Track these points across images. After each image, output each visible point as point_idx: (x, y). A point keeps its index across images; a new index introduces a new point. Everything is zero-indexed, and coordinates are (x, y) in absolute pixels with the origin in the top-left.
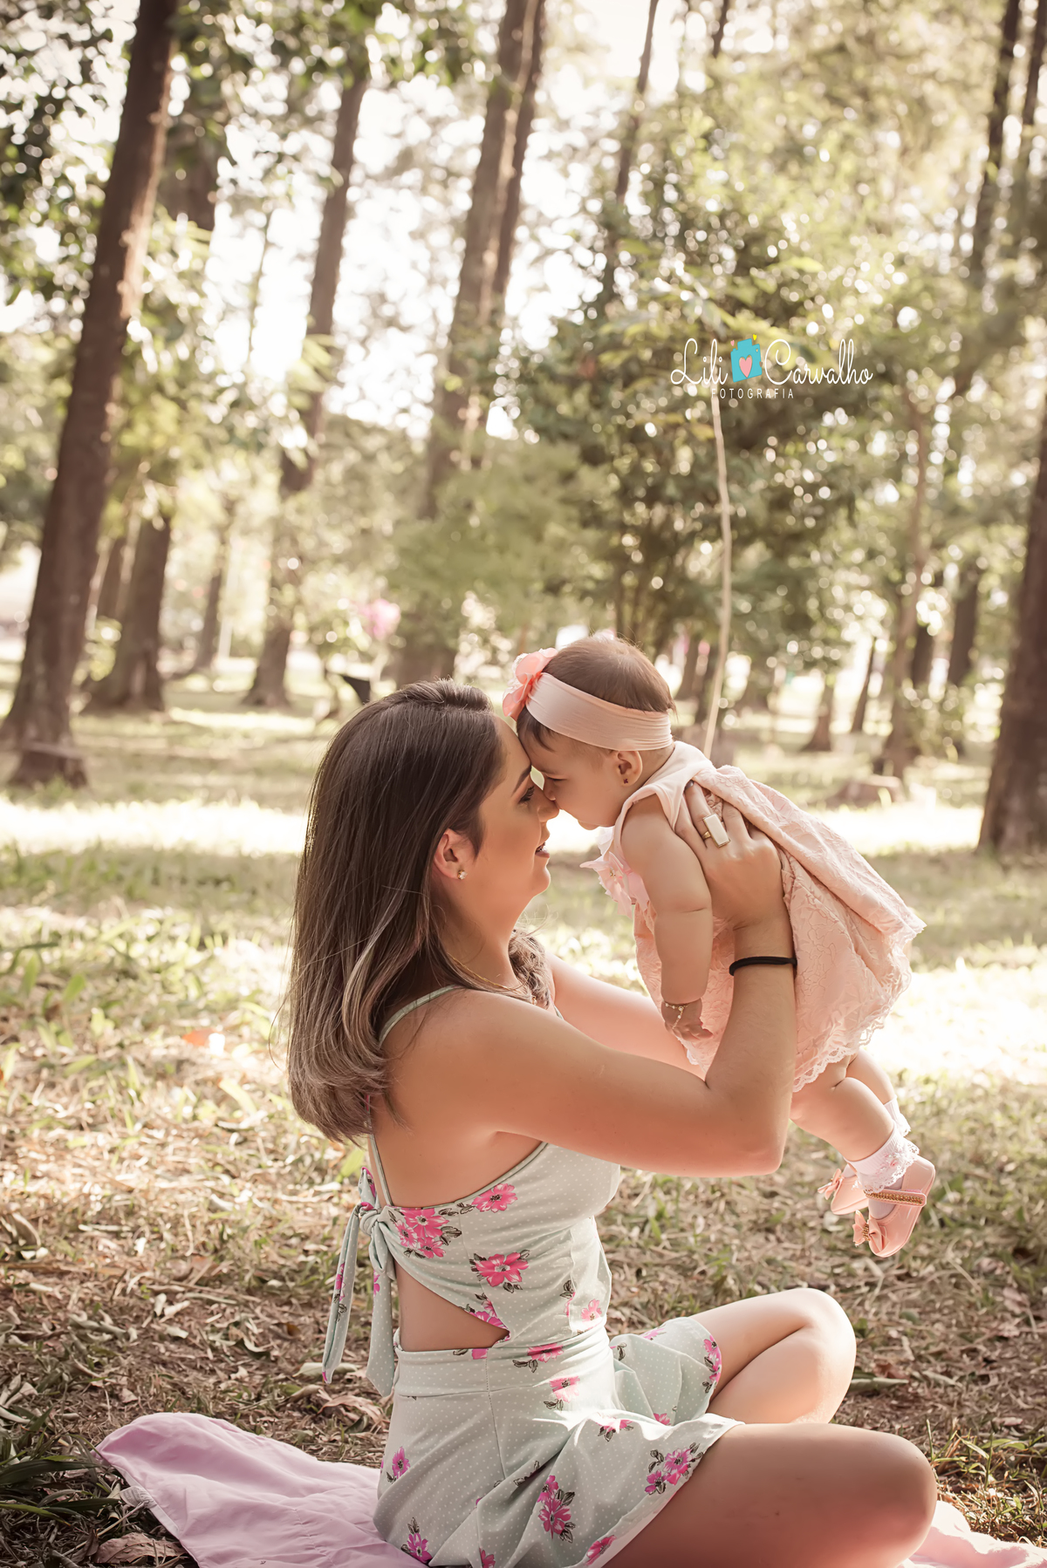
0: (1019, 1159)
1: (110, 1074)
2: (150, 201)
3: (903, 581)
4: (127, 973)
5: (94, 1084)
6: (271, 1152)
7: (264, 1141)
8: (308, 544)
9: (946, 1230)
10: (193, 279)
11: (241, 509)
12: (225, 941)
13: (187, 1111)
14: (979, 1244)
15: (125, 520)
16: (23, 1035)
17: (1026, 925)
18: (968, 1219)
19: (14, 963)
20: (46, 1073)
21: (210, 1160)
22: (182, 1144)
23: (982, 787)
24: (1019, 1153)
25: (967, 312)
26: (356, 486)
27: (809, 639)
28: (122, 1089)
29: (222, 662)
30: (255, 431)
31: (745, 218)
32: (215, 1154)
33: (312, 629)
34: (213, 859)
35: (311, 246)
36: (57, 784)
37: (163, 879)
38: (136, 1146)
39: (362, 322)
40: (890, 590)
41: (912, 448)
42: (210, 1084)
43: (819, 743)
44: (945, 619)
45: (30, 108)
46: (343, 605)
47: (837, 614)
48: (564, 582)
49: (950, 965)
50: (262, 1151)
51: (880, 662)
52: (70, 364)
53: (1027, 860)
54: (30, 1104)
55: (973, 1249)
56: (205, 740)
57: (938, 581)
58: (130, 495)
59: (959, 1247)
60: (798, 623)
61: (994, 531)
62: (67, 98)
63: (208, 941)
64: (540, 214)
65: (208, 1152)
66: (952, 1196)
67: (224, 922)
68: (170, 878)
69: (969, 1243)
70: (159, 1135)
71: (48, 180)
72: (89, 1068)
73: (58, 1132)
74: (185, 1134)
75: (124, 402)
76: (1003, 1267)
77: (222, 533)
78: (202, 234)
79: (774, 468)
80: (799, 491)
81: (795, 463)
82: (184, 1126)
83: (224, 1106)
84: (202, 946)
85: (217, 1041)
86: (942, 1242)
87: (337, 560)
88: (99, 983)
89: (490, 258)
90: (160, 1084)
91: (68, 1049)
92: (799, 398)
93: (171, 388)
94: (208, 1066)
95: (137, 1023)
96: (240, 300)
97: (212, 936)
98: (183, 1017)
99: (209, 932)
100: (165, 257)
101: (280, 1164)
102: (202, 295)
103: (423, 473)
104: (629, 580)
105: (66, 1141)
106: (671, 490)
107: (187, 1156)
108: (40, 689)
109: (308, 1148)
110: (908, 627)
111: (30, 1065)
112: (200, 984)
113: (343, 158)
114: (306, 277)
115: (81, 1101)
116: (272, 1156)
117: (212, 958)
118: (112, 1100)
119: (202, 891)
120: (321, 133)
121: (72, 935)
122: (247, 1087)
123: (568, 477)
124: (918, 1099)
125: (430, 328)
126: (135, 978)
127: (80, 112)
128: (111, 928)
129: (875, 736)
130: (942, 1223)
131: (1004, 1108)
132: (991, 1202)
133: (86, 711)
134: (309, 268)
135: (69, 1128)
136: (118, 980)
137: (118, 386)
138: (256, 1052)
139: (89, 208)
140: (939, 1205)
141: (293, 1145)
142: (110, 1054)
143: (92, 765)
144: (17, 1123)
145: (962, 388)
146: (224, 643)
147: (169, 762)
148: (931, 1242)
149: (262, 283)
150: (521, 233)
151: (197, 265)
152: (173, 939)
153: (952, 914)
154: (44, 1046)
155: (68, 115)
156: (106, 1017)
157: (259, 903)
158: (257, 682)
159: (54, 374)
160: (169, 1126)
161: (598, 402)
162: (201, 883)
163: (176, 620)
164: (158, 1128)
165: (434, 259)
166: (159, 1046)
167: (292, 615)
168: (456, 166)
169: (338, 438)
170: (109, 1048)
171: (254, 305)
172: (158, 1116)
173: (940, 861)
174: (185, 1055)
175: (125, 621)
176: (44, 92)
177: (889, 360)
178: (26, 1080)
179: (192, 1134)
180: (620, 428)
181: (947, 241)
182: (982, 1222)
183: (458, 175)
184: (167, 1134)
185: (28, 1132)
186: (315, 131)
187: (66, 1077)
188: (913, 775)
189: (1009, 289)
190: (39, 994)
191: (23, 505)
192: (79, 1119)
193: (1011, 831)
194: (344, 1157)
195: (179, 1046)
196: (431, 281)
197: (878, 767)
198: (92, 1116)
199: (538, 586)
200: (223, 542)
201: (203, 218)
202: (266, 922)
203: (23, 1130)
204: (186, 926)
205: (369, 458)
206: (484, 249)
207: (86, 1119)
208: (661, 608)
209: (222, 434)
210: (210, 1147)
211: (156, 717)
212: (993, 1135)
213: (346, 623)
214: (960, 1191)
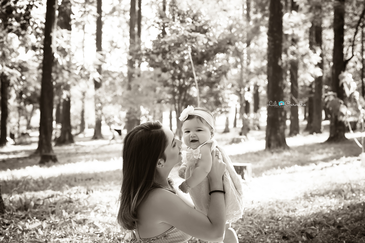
0: (282, 217)
1: (68, 224)
2: (55, 25)
3: (241, 91)
4: (70, 201)
5: (64, 227)
6: (107, 237)
7: (105, 235)
8: (103, 100)
9: (266, 235)
10: (68, 42)
11: (86, 94)
12: (93, 192)
13: (87, 231)
14: (274, 237)
15: (59, 100)
16: (47, 218)
17: (278, 165)
18: (271, 231)
19: (43, 203)
20: (53, 226)
21: (93, 241)
22: (86, 238)
23: (264, 136)
24: (282, 215)
25: (247, 27)
26: (112, 86)
27: (221, 107)
28: (71, 227)
29: (86, 130)
30: (87, 75)
31: (192, 11)
32: (94, 239)
33: (106, 120)
34: (89, 174)
35: (95, 32)
36: (50, 162)
37: (77, 180)
38: (76, 240)
39: (109, 48)
40: (238, 93)
41: (239, 60)
42: (92, 224)
43: (226, 131)
44: (252, 98)
45: (25, 7)
46: (112, 113)
47: (226, 100)
48: (161, 100)
49: (261, 176)
50: (105, 237)
51: (238, 110)
52: (42, 66)
53: (277, 150)
54: (50, 233)
55: (273, 238)
56: (84, 148)
57: (249, 90)
58: (60, 94)
59: (270, 238)
60: (218, 104)
61: (260, 76)
62: (33, 4)
63: (89, 192)
64: (147, 18)
65: (93, 239)
66: (267, 227)
67: (92, 188)
68: (79, 180)
69: (272, 237)
70: (81, 237)
71: (31, 24)
72: (63, 224)
73: (57, 239)
74: (87, 236)
75: (56, 72)
76: (281, 241)
77: (83, 100)
78: (69, 32)
79: (207, 68)
80: (213, 72)
81: (211, 66)
82: (86, 234)
83: (95, 228)
84: (87, 193)
85: (93, 214)
86: (266, 238)
87: (110, 103)
88: (64, 205)
89: (136, 29)
90: (80, 225)
91: (58, 220)
92: (210, 51)
93: (66, 68)
94: (91, 220)
95: (73, 212)
96: (80, 46)
97: (89, 191)
98: (84, 210)
99: (88, 190)
100: (61, 37)
101: (110, 240)
102: (70, 45)
103: (127, 80)
104: (177, 97)
105: (59, 241)
106: (183, 75)
107: (88, 241)
108: (44, 141)
109: (116, 235)
110: (243, 101)
111: (49, 225)
112: (87, 202)
113: (99, 11)
114: (95, 39)
115: (62, 231)
116: (108, 238)
117: (90, 196)
118: (69, 230)
119: (86, 182)
120: (94, 6)
121: (57, 195)
122: (101, 223)
123: (159, 76)
124: (257, 206)
125: (125, 47)
126: (72, 202)
127: (37, 7)
128: (65, 192)
129: (239, 128)
130: (265, 233)
131: (277, 206)
132: (276, 227)
133: (56, 145)
134: (95, 37)
135: (60, 238)
136: (68, 204)
137: (54, 69)
138: (102, 215)
139: (41, 29)
140: (264, 229)
141: (112, 235)
142: (68, 220)
143: (58, 157)
144: (47, 238)
145: (248, 45)
146: (86, 126)
147: (77, 154)
148: (263, 238)
149: (84, 41)
150: (143, 23)
151: (69, 39)
152: (80, 193)
153: (261, 164)
154: (52, 220)
155: (34, 8)
156: (66, 212)
157: (100, 183)
158: (95, 133)
159: (39, 69)
160: (83, 234)
161: (164, 58)
162: (86, 180)
163: (75, 122)
164: (81, 235)
165: (123, 31)
166: (79, 217)
167: (101, 117)
168: (126, 9)
169: (107, 75)
170: (67, 219)
171: (83, 47)
172: (80, 232)
173: (257, 153)
174: (85, 218)
175: (62, 124)
176: (28, 4)
177: (230, 40)
178: (49, 228)
179: (89, 236)
180: (170, 63)
181: (241, 12)
182: (275, 232)
183: (127, 11)
184: (83, 236)
185: (50, 240)
186: (92, 5)
187: (58, 227)
188: (249, 135)
189: (256, 21)
190: (50, 209)
191: (35, 100)
192: (62, 236)
193: (272, 144)
194: (125, 236)
195: (84, 216)
196: (124, 36)
197: (241, 134)
198: (65, 234)
199: (156, 102)
200: (83, 102)
201: (69, 28)
202: (102, 187)
203: (49, 240)
204: (83, 190)
205: (114, 79)
206: (134, 27)
207: (63, 235)
208: (185, 103)
209: (79, 77)
210: (93, 238)
211: (72, 144)
212: (275, 212)
213: (113, 117)
214: (269, 225)
